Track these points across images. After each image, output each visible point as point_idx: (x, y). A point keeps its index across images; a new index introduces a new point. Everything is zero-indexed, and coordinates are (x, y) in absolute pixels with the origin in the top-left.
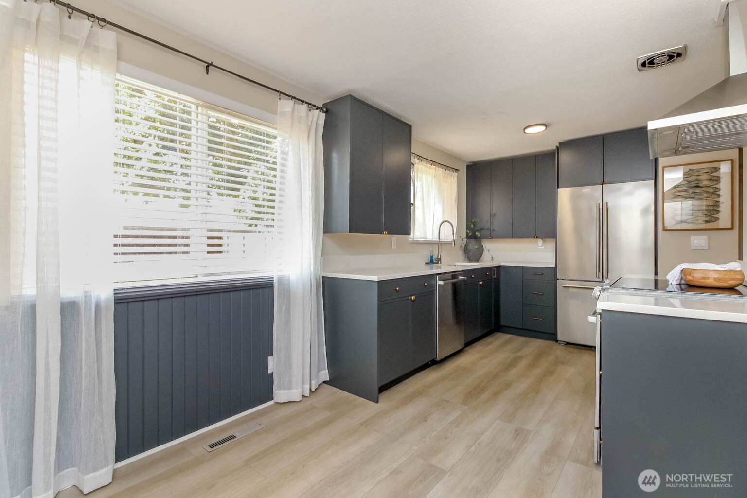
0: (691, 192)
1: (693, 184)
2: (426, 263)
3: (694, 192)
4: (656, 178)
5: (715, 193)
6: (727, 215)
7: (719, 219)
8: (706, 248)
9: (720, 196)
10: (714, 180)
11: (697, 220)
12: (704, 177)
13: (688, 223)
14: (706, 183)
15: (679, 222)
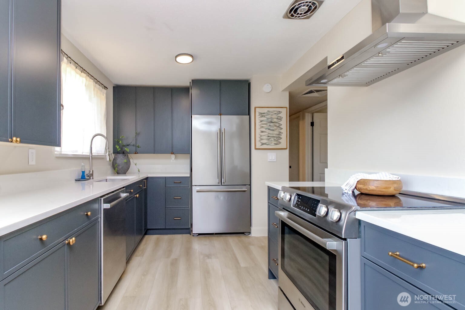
0: (268, 125)
1: (270, 120)
2: (76, 180)
3: (270, 125)
4: (249, 114)
5: (279, 127)
6: (284, 141)
7: (281, 143)
8: (275, 161)
9: (281, 129)
10: (279, 119)
11: (271, 143)
12: (275, 116)
13: (267, 145)
14: (275, 120)
15: (263, 144)
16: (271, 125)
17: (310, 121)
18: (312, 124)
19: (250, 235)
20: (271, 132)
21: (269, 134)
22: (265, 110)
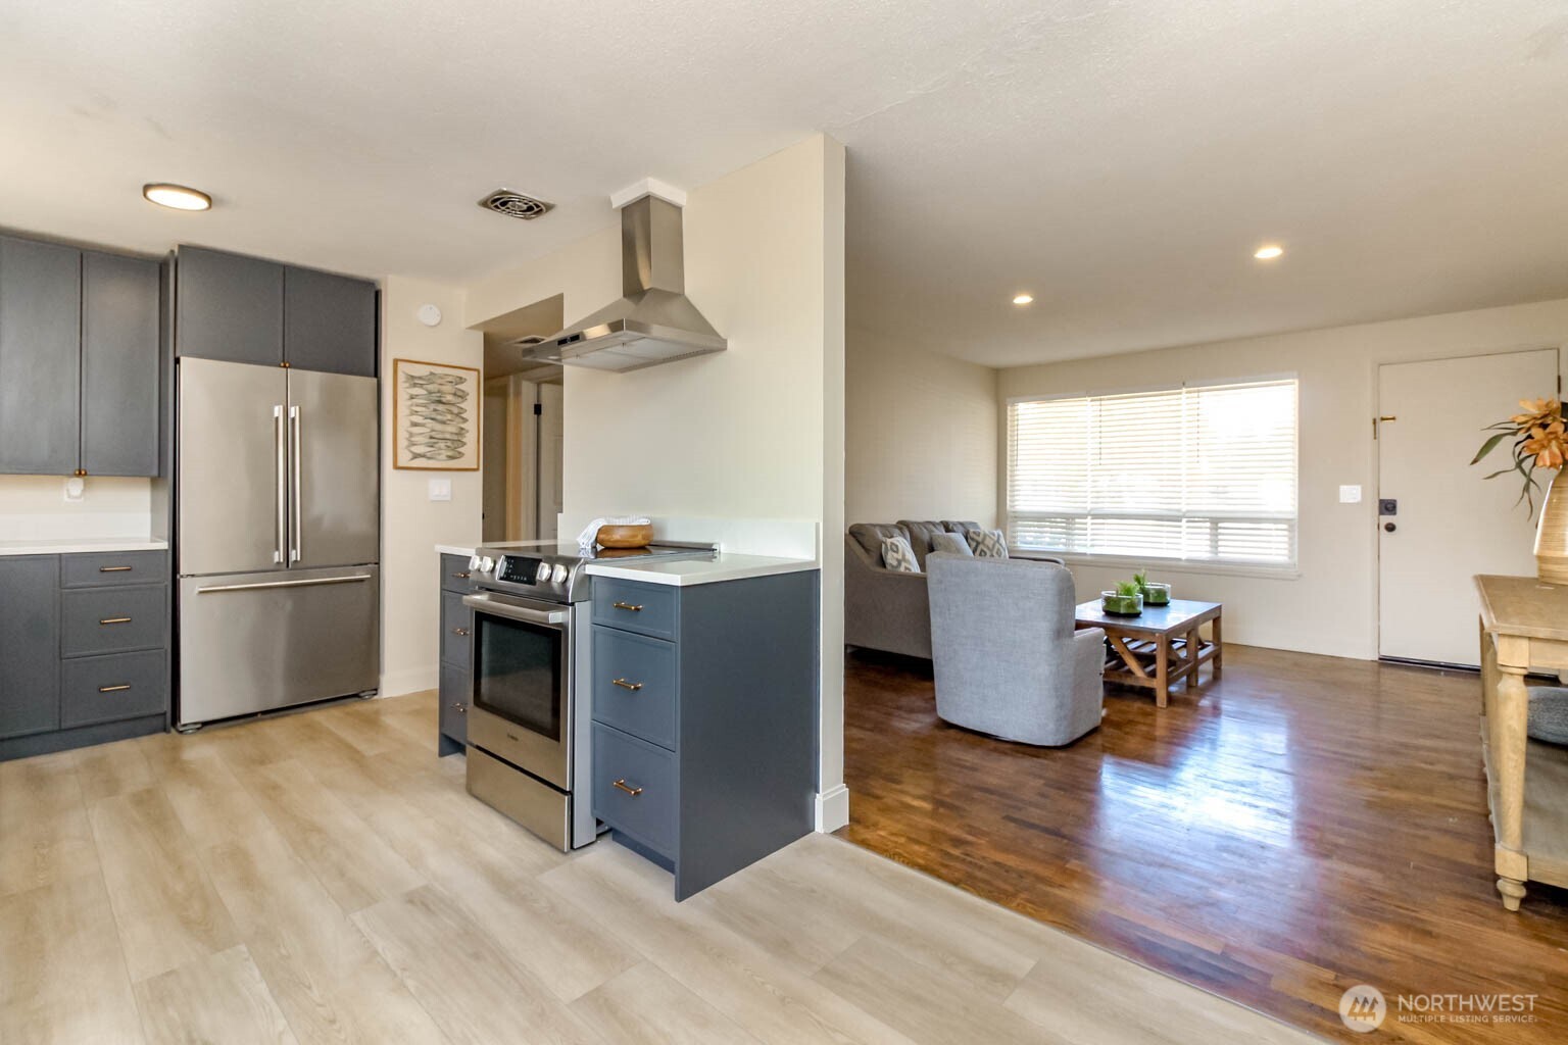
0: (432, 409)
1: (434, 397)
3: (435, 410)
4: (376, 374)
5: (459, 415)
6: (472, 450)
7: (463, 454)
8: (448, 498)
9: (465, 420)
10: (460, 396)
11: (439, 454)
12: (448, 388)
13: (429, 458)
14: (449, 398)
15: (416, 456)
16: (438, 408)
17: (532, 402)
18: (538, 409)
19: (376, 697)
20: (439, 427)
21: (433, 431)
22: (423, 371)
